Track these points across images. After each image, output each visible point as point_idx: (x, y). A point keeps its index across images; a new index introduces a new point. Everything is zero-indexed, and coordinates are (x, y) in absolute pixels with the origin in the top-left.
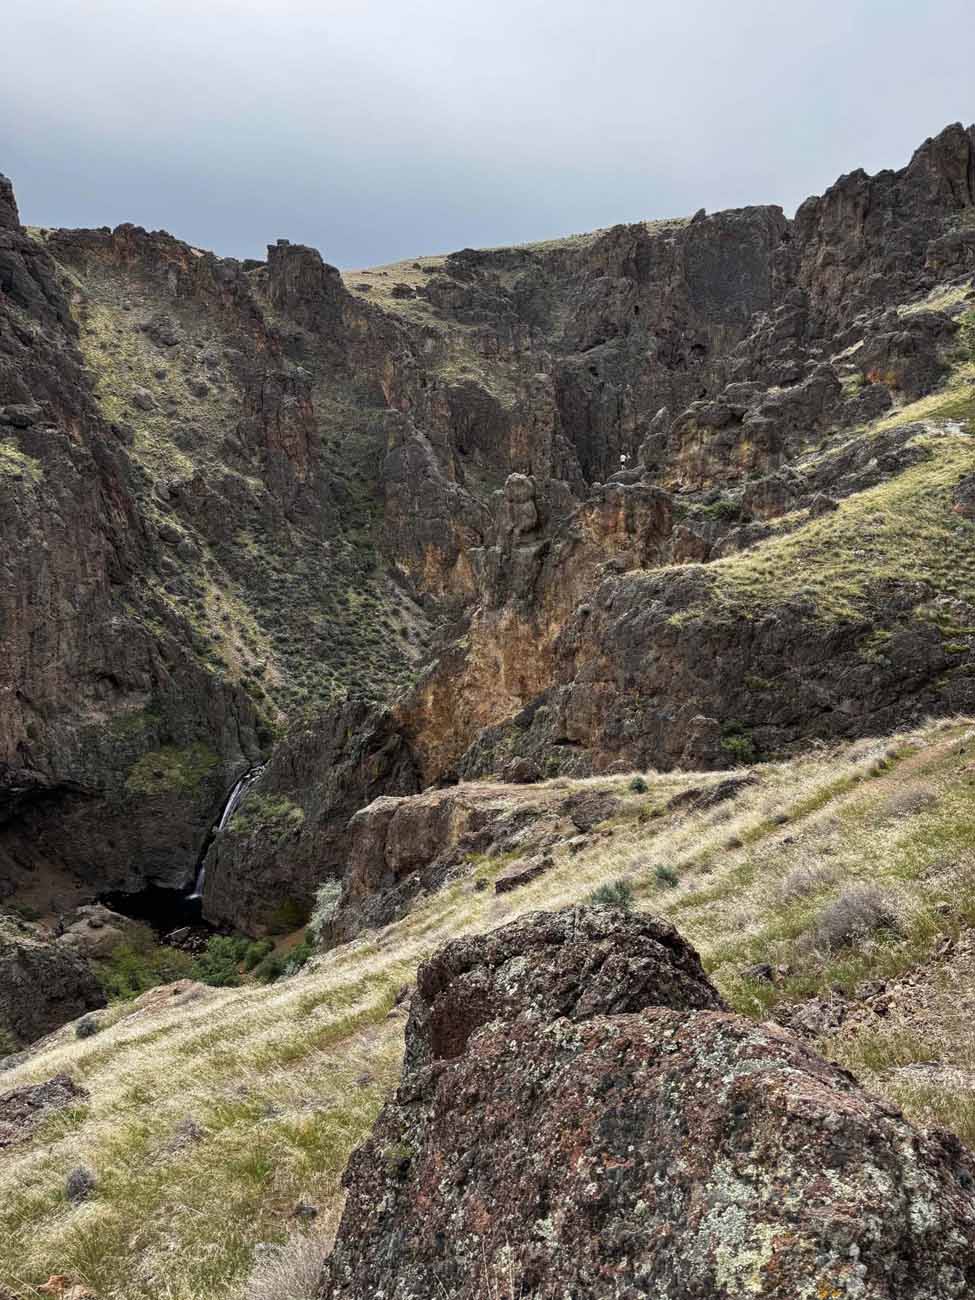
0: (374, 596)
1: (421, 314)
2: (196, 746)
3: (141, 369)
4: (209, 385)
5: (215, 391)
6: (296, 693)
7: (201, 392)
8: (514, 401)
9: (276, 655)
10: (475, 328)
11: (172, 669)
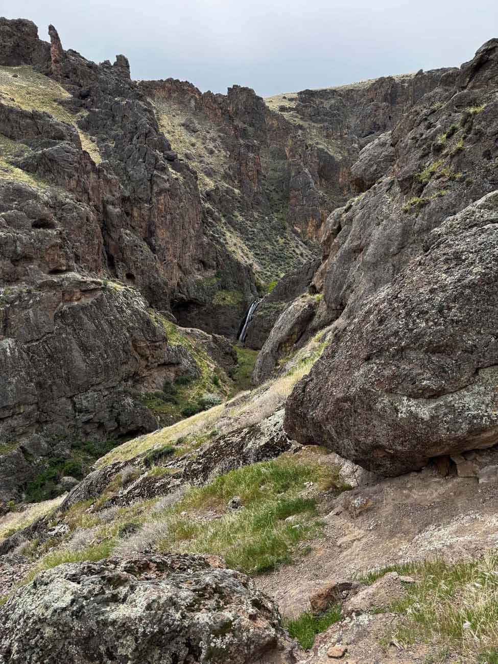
0: (288, 240)
1: (295, 119)
2: (235, 290)
3: (185, 142)
4: (214, 149)
5: (217, 152)
6: (266, 274)
7: (211, 152)
8: (341, 158)
9: (256, 260)
10: (322, 125)
11: (224, 260)
